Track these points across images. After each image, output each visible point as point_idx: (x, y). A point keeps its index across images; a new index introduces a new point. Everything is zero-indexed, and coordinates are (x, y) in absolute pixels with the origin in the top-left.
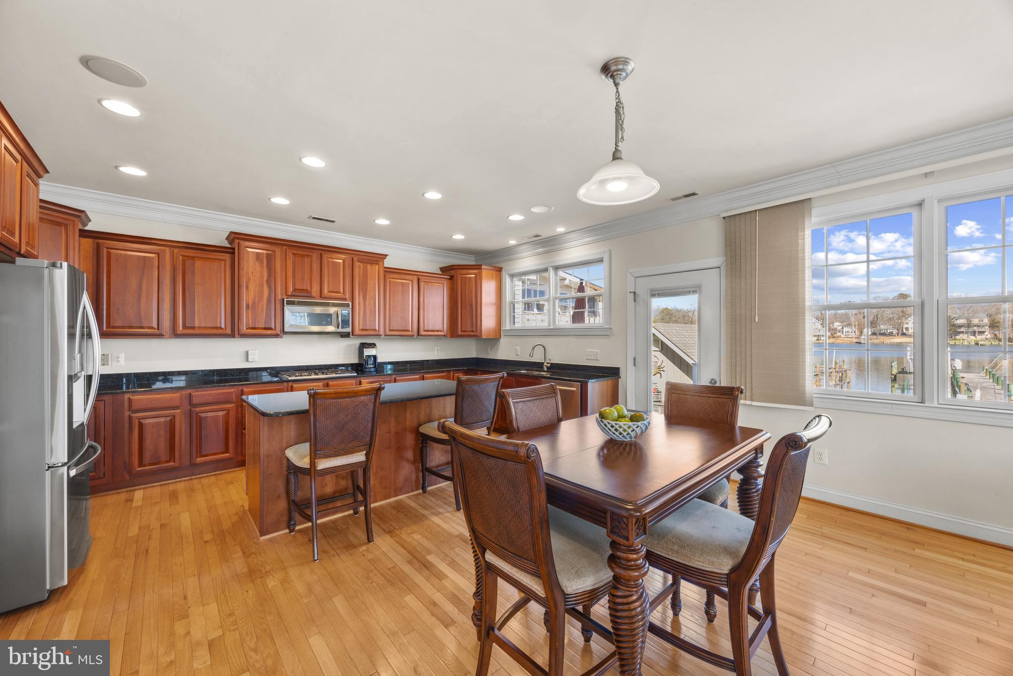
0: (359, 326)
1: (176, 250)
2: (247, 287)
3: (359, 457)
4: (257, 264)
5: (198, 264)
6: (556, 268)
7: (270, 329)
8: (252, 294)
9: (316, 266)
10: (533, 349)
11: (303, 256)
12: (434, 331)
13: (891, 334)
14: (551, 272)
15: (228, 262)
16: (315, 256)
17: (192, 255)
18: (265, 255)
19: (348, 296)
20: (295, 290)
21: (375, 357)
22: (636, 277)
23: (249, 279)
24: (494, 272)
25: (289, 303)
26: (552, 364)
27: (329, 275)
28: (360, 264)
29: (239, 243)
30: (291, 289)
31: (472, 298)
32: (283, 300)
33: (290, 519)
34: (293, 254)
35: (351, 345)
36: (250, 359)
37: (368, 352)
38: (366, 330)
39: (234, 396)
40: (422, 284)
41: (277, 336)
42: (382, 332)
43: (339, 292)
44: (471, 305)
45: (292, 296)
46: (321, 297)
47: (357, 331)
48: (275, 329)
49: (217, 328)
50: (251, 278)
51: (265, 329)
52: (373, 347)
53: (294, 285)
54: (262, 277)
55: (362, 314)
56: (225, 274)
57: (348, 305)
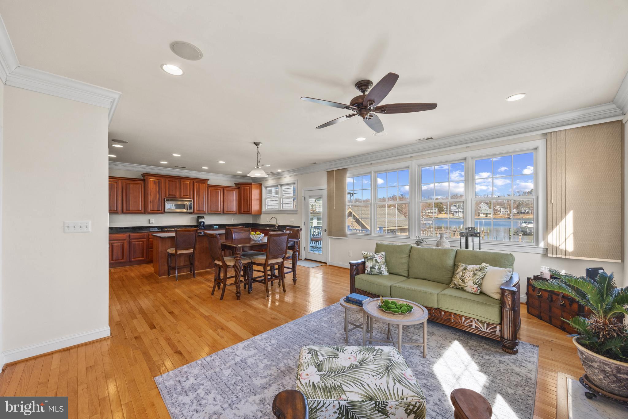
0: (196, 209)
1: (123, 181)
2: (150, 194)
3: (191, 251)
4: (154, 185)
5: (131, 186)
6: (281, 185)
7: (160, 210)
8: (152, 197)
9: (178, 185)
10: (271, 219)
11: (173, 181)
12: (231, 211)
13: (528, 213)
14: (279, 186)
15: (143, 185)
16: (178, 181)
17: (129, 182)
18: (157, 182)
19: (191, 197)
20: (169, 195)
21: (204, 222)
22: (305, 191)
23: (151, 191)
24: (258, 186)
25: (167, 200)
26: (279, 225)
27: (183, 189)
28: (197, 184)
29: (147, 177)
30: (168, 195)
31: (248, 197)
32: (165, 199)
33: (169, 272)
34: (169, 181)
35: (194, 217)
36: (151, 223)
37: (200, 220)
38: (200, 211)
39: (146, 236)
40: (225, 191)
41: (162, 213)
42: (206, 212)
43: (188, 196)
44: (247, 200)
45: (168, 197)
46: (180, 197)
47: (195, 211)
48: (161, 211)
49: (138, 210)
50: (152, 191)
51: (157, 210)
52: (203, 218)
53: (169, 193)
54: (156, 190)
55: (197, 204)
56: (142, 189)
57: (192, 201)
